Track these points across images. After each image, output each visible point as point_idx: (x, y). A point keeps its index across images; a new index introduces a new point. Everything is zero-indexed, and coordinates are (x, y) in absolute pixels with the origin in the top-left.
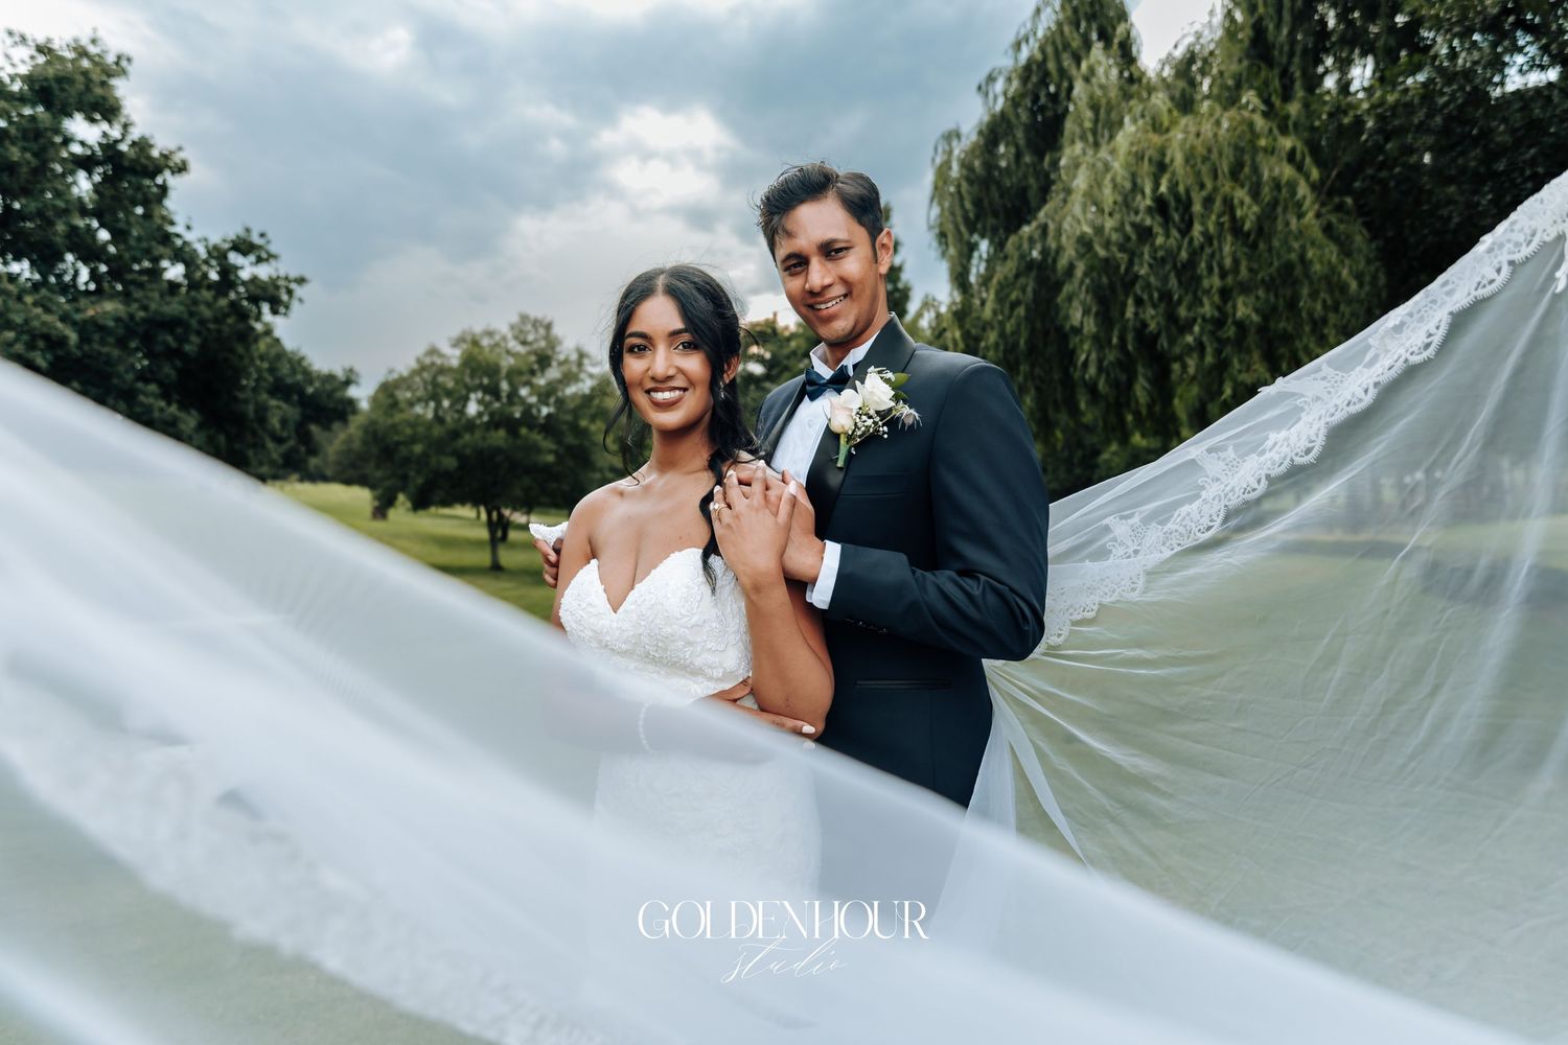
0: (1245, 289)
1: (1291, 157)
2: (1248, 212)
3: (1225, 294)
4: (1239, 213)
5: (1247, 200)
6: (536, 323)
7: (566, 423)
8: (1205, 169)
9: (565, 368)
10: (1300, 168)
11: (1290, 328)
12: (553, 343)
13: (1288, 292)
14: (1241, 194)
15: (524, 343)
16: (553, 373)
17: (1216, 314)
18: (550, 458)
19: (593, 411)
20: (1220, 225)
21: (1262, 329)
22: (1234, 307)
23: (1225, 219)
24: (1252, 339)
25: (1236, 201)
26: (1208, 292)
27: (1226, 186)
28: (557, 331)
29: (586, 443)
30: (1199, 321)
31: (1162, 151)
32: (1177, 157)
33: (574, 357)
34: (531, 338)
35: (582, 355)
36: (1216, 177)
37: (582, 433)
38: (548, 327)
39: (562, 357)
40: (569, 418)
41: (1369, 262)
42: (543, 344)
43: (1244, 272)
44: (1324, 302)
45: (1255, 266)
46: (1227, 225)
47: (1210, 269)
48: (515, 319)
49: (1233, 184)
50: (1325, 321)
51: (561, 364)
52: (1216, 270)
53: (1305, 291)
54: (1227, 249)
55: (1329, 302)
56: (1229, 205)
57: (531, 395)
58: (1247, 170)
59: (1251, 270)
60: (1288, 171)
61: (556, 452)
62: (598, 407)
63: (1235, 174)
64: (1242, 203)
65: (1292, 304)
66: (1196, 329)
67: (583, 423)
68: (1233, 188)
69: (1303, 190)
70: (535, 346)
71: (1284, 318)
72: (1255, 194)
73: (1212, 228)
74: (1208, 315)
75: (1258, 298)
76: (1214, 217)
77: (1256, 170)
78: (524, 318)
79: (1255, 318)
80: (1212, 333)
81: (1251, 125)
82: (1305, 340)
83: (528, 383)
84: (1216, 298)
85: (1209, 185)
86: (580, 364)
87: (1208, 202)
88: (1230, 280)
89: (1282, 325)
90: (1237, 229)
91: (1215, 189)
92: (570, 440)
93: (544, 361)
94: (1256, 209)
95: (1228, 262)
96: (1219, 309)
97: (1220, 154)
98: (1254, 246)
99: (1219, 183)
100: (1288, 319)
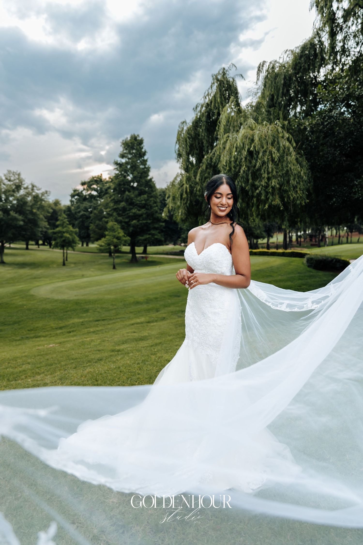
0: (275, 177)
1: (288, 139)
2: (276, 155)
3: (269, 179)
4: (273, 156)
5: (276, 152)
6: (14, 174)
7: (28, 210)
8: (264, 142)
9: (27, 191)
10: (290, 142)
11: (287, 189)
12: (21, 181)
13: (287, 178)
14: (274, 150)
15: (10, 180)
16: (22, 192)
17: (266, 184)
18: (22, 223)
19: (38, 206)
20: (268, 159)
21: (280, 189)
22: (271, 183)
23: (270, 157)
24: (277, 192)
25: (273, 152)
26: (264, 178)
27: (270, 147)
28: (22, 176)
29: (36, 218)
30: (261, 186)
31: (253, 136)
32: (256, 138)
33: (30, 187)
34: (12, 179)
35: (33, 186)
36: (267, 145)
37: (34, 214)
38: (19, 175)
39: (25, 186)
40: (29, 208)
41: (307, 170)
42: (17, 181)
43: (274, 173)
44: (297, 181)
45: (278, 171)
46: (270, 159)
47: (265, 172)
48: (6, 172)
49: (272, 147)
50: (296, 187)
51: (24, 188)
52: (266, 172)
53: (292, 178)
54: (270, 166)
55: (298, 181)
56: (271, 153)
57: (14, 200)
58: (276, 143)
59: (276, 172)
60: (287, 144)
61: (23, 221)
62: (40, 205)
63: (272, 144)
64: (274, 153)
65: (288, 182)
66: (260, 189)
67: (34, 211)
68: (272, 148)
69: (291, 149)
70: (15, 182)
71: (286, 185)
72: (278, 150)
73: (266, 160)
74: (263, 185)
75: (278, 180)
76: (267, 157)
77: (278, 143)
78: (9, 172)
79: (278, 186)
80: (265, 190)
81: (277, 130)
82: (291, 192)
83: (13, 196)
84: (266, 180)
85: (265, 147)
86: (33, 190)
87: (265, 152)
88: (270, 175)
89: (285, 188)
90: (273, 160)
91: (267, 148)
92: (30, 217)
93: (18, 187)
94: (278, 154)
95: (270, 170)
96: (266, 183)
97: (269, 137)
98: (278, 165)
99: (268, 147)
100: (287, 186)
